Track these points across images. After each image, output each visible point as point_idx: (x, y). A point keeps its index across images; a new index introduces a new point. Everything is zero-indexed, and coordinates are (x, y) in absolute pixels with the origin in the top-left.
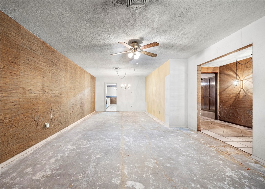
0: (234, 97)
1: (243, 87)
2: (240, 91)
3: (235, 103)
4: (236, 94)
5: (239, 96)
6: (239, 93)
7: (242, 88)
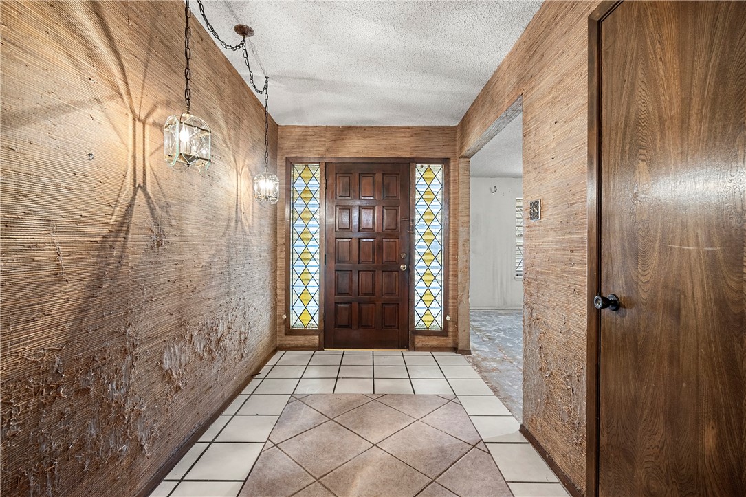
0: (87, 265)
1: (144, 174)
2: (131, 205)
3: (87, 323)
4: (105, 230)
5: (124, 247)
6: (122, 225)
7: (139, 181)
